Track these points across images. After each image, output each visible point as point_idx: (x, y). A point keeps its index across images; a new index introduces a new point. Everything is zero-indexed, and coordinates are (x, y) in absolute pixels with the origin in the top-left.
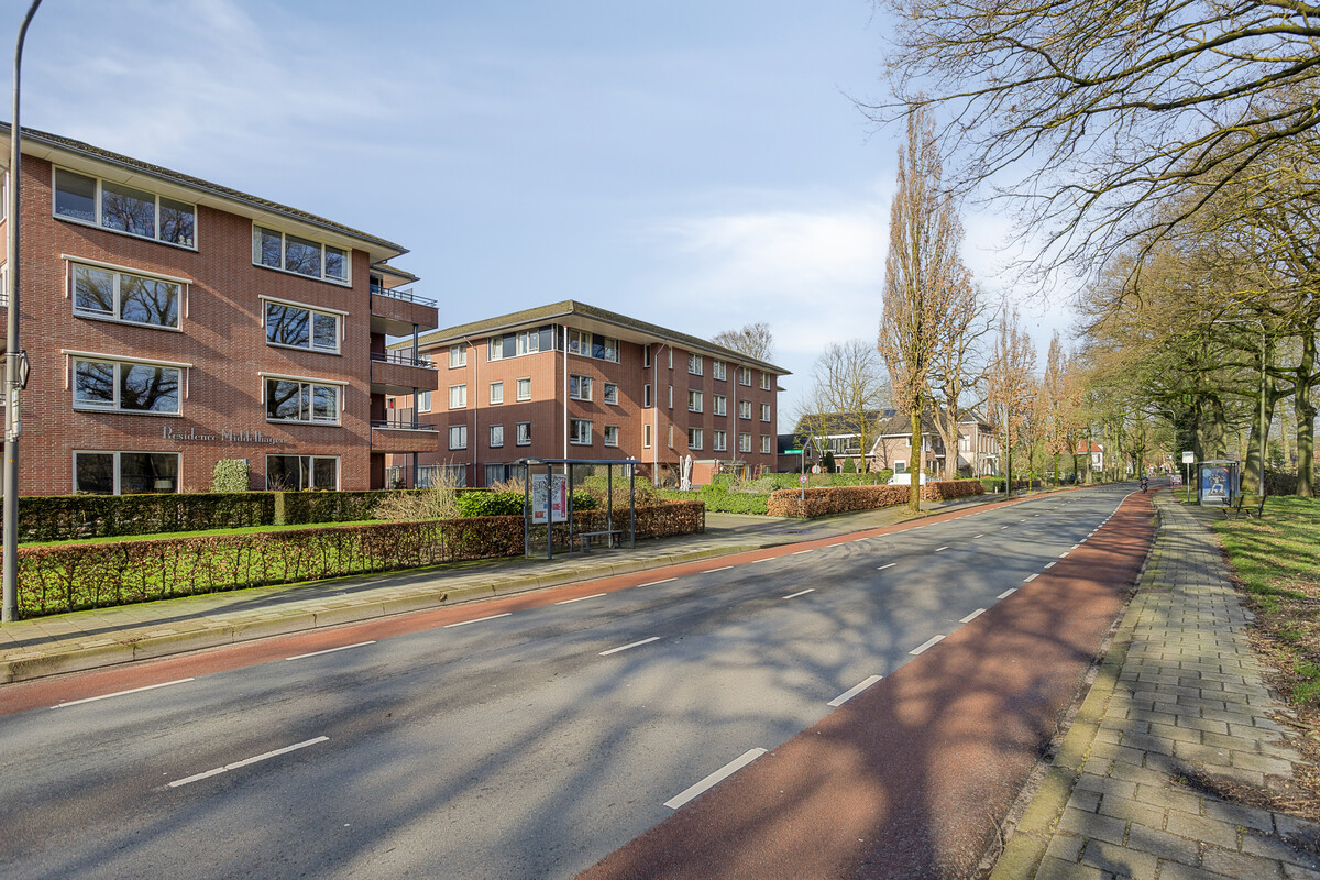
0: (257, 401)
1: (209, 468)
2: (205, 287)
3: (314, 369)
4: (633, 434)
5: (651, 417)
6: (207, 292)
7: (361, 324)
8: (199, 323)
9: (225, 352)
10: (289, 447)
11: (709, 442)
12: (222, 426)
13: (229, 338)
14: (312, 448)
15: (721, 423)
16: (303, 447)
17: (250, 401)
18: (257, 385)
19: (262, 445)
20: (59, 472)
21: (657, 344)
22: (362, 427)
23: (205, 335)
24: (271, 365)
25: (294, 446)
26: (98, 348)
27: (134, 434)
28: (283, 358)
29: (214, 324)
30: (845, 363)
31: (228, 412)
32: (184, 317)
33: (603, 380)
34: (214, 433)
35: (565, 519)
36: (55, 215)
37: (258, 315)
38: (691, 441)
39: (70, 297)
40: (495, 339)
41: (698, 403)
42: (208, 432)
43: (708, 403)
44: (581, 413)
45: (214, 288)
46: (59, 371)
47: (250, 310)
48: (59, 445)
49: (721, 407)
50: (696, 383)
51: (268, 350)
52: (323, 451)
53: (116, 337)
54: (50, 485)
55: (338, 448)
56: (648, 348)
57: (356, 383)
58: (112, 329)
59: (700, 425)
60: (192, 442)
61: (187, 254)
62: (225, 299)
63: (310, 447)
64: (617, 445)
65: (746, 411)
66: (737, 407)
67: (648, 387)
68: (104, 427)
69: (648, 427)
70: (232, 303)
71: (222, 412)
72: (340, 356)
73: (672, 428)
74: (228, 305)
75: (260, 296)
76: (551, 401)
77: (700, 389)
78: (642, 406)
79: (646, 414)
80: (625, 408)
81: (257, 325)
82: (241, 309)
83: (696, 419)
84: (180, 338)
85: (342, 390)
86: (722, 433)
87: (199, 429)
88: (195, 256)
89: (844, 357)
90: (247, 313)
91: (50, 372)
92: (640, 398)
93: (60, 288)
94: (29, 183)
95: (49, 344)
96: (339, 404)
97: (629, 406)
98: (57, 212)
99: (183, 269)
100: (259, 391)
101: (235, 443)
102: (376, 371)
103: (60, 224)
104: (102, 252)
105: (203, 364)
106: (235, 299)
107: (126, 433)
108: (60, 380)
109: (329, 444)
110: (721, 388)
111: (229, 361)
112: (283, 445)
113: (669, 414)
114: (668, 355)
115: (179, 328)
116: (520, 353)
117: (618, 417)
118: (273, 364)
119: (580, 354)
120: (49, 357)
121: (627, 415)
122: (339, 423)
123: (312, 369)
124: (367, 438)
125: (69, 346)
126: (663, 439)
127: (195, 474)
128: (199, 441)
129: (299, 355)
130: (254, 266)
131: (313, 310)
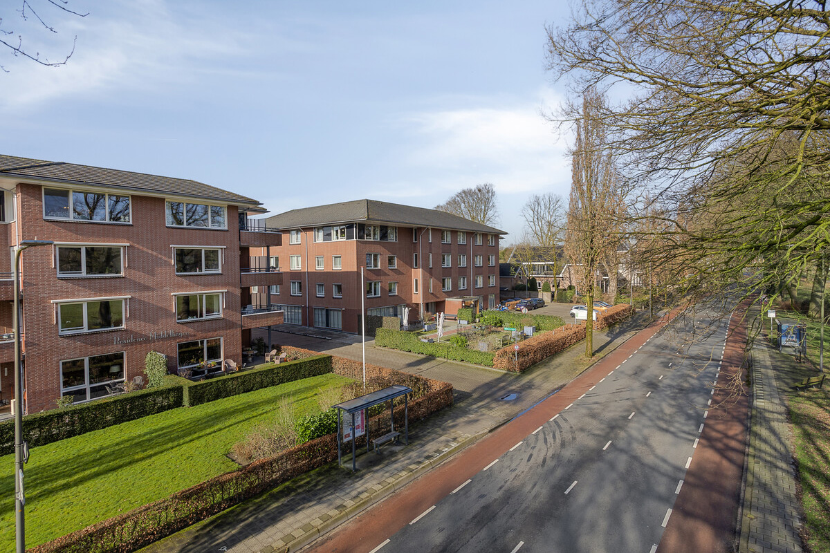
0: (171, 311)
1: (142, 359)
2: (137, 246)
3: (206, 285)
4: (406, 287)
5: (418, 274)
6: (138, 249)
7: (234, 251)
8: (134, 269)
9: (150, 284)
10: (191, 336)
11: (455, 285)
12: (150, 331)
13: (153, 275)
14: (206, 334)
15: (463, 272)
16: (200, 335)
17: (166, 312)
18: (171, 301)
19: (174, 338)
20: (52, 375)
21: (421, 228)
22: (236, 317)
23: (139, 276)
24: (178, 287)
25: (194, 335)
26: (74, 296)
27: (97, 345)
28: (186, 282)
29: (143, 268)
30: (543, 208)
31: (154, 321)
32: (125, 267)
33: (387, 254)
34: (145, 336)
35: (364, 433)
36: (45, 218)
37: (170, 258)
38: (444, 286)
39: (55, 267)
40: (319, 228)
41: (448, 262)
42: (141, 336)
43: (454, 261)
44: (374, 278)
45: (143, 246)
46: (50, 314)
47: (165, 255)
48: (51, 359)
49: (463, 262)
50: (447, 249)
51: (177, 278)
52: (212, 336)
53: (84, 287)
54: (46, 385)
55: (222, 332)
56: (415, 230)
57: (231, 289)
58: (81, 283)
59: (449, 276)
60: (132, 344)
61: (126, 228)
62: (150, 252)
63: (204, 334)
64: (396, 294)
65: (479, 261)
66: (473, 259)
67: (416, 255)
68: (78, 344)
69: (416, 281)
70: (154, 253)
71: (149, 322)
72: (222, 274)
73: (432, 280)
74: (152, 254)
75: (171, 246)
76: (354, 272)
77: (449, 252)
78: (412, 267)
79: (415, 272)
80: (402, 269)
81: (170, 264)
82: (159, 256)
83: (447, 272)
84: (122, 280)
85: (223, 295)
86: (464, 278)
87: (136, 335)
88: (131, 228)
89: (542, 203)
90: (163, 257)
91: (45, 316)
92: (410, 262)
93: (49, 262)
94: (28, 201)
95: (44, 298)
96: (221, 304)
97: (404, 268)
98: (46, 215)
99: (124, 237)
100: (171, 305)
101: (158, 340)
102: (244, 279)
103: (47, 223)
104: (74, 235)
105: (137, 295)
106: (156, 250)
107: (92, 345)
108: (51, 319)
109: (216, 331)
110: (463, 249)
111: (153, 290)
112: (188, 336)
113: (429, 272)
114: (428, 234)
115: (122, 274)
116: (334, 239)
117: (397, 276)
118: (180, 287)
119: (372, 240)
120: (44, 306)
121: (403, 274)
122: (221, 316)
123: (204, 285)
124: (239, 323)
125: (55, 298)
126: (426, 288)
127: (134, 363)
128: (136, 343)
129: (195, 278)
130: (167, 227)
131: (204, 248)
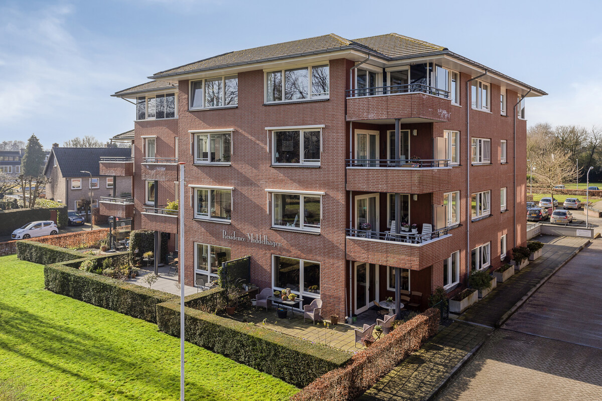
2: (240, 131)
6: (242, 134)
8: (238, 157)
9: (250, 176)
10: (284, 250)
12: (248, 231)
17: (262, 212)
19: (268, 246)
22: (337, 237)
23: (241, 165)
24: (274, 182)
25: (288, 250)
26: (201, 182)
28: (282, 175)
32: (232, 155)
34: (244, 236)
36: (190, 109)
39: (193, 154)
42: (242, 234)
45: (244, 130)
47: (262, 141)
51: (272, 171)
55: (318, 255)
57: (333, 192)
58: (207, 169)
61: (233, 111)
62: (250, 137)
70: (253, 139)
72: (321, 167)
74: (251, 140)
75: (266, 128)
82: (257, 142)
84: (230, 169)
85: (322, 200)
88: (236, 111)
90: (260, 143)
95: (187, 182)
99: (231, 121)
101: (255, 245)
102: (351, 178)
104: (202, 124)
105: (239, 186)
106: (255, 135)
111: (251, 182)
118: (275, 182)
122: (320, 231)
124: (341, 247)
125: (192, 183)
129: (290, 170)
130: (265, 105)
131: (303, 129)
